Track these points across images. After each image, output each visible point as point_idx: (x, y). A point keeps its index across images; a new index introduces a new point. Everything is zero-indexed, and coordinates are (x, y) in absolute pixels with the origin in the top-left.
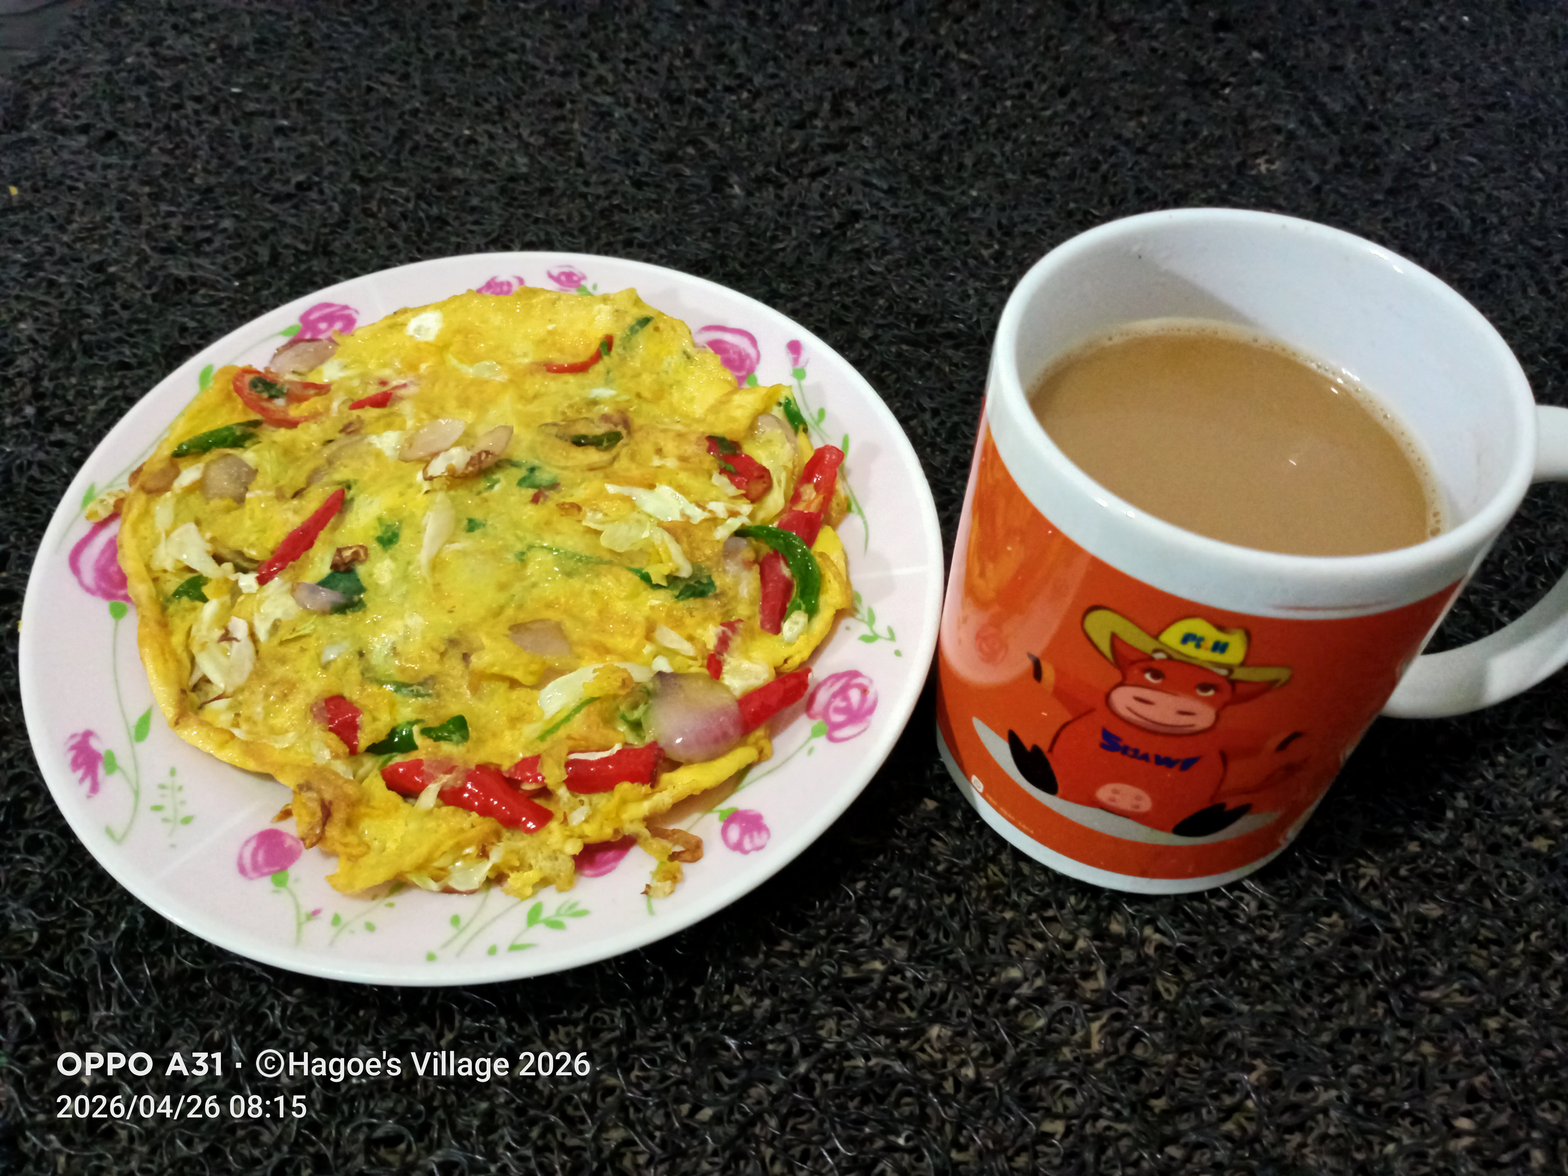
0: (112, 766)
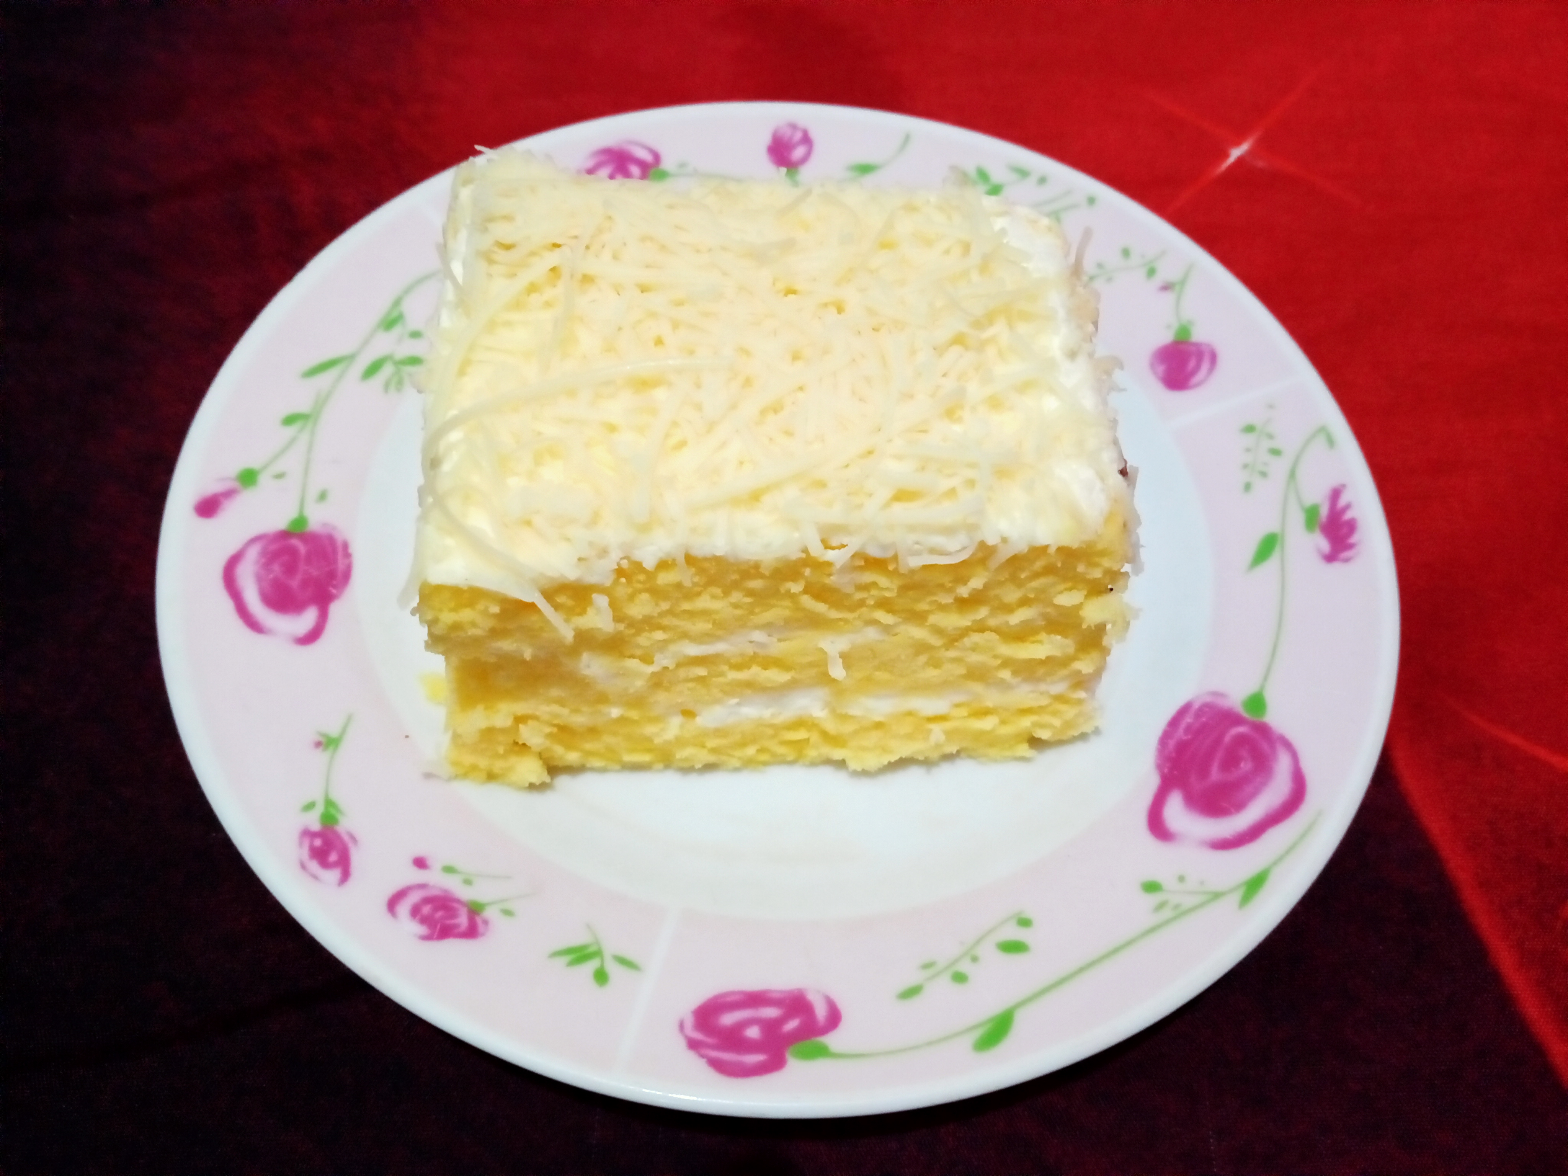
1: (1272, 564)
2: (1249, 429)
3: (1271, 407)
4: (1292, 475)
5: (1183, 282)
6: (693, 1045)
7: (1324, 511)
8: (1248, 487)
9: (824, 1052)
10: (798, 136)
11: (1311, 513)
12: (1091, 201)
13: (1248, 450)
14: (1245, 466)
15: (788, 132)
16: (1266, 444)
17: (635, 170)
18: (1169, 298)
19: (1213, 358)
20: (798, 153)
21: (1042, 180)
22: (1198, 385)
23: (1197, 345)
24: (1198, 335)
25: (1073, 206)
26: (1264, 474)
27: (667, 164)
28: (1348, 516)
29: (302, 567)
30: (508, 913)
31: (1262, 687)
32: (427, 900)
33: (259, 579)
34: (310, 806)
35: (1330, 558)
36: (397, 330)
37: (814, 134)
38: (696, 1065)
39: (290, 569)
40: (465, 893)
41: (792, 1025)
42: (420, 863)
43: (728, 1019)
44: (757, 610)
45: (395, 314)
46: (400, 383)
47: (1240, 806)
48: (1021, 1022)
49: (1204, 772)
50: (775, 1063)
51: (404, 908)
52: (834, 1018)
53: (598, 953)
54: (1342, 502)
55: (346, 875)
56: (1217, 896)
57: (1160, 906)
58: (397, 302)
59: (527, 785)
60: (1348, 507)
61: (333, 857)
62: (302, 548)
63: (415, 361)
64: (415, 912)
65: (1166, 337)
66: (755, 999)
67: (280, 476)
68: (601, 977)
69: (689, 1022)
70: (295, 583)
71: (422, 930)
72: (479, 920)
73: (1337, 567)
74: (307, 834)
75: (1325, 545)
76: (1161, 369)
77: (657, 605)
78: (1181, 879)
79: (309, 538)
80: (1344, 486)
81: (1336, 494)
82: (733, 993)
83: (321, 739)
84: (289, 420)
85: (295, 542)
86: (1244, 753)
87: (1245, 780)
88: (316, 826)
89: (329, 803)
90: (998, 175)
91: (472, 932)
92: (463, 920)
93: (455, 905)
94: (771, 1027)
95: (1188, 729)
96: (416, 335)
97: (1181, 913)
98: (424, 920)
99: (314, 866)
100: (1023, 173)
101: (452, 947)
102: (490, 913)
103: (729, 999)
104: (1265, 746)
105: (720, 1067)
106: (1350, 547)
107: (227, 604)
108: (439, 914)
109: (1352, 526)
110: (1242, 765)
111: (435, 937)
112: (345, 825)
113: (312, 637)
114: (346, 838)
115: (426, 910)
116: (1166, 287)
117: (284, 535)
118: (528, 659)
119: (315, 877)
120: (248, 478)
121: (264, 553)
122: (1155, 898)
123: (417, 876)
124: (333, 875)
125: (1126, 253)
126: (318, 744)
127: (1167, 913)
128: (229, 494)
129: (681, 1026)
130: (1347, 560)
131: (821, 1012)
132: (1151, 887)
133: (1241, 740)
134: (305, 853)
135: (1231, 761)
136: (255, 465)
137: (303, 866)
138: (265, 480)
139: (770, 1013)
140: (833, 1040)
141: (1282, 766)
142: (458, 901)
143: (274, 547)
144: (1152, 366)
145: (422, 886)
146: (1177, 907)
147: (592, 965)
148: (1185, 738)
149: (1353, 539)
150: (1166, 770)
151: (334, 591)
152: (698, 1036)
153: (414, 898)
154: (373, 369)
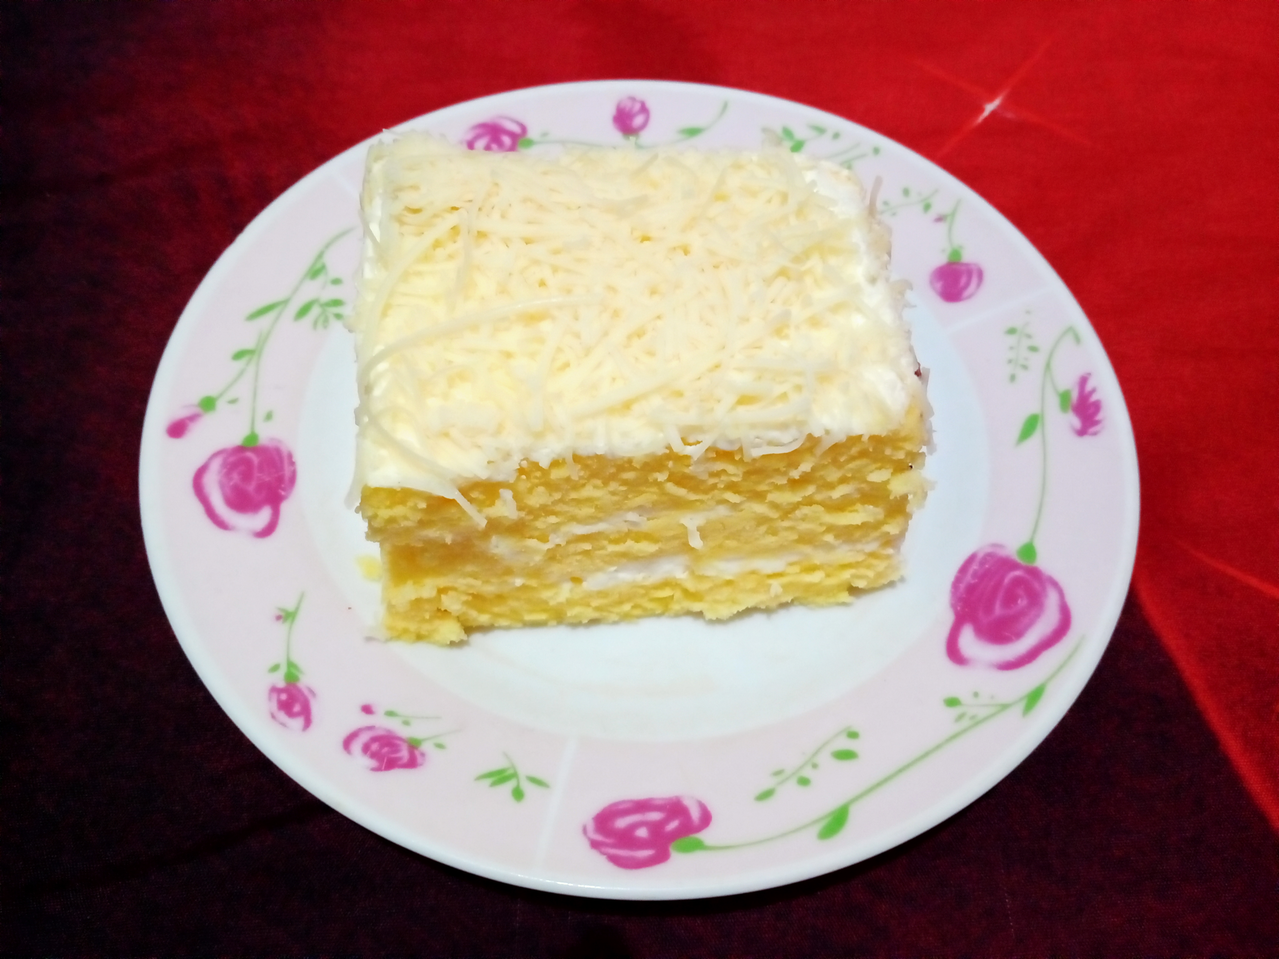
1: (1035, 439)
2: (1012, 331)
3: (1028, 312)
4: (1048, 366)
5: (953, 214)
6: (595, 845)
7: (1075, 395)
8: (1013, 378)
9: (700, 846)
10: (637, 107)
11: (1064, 397)
12: (876, 151)
13: (1011, 348)
14: (1010, 361)
15: (628, 105)
16: (1026, 343)
17: (507, 140)
18: (942, 227)
19: (980, 274)
20: (638, 120)
21: (836, 136)
22: (969, 297)
23: (967, 265)
24: (968, 257)
25: (863, 156)
26: (1025, 367)
27: (533, 134)
28: (1094, 398)
29: (256, 474)
30: (440, 746)
31: (1032, 539)
32: (374, 739)
33: (222, 486)
34: (275, 668)
35: (1082, 433)
36: (321, 279)
37: (650, 105)
38: (598, 860)
39: (247, 476)
40: (404, 732)
41: (673, 825)
42: (367, 710)
43: (622, 823)
44: (630, 496)
45: (318, 266)
46: (326, 321)
47: (1019, 635)
48: (855, 814)
49: (989, 609)
50: (661, 857)
51: (357, 746)
52: (706, 818)
53: (515, 775)
54: (1089, 387)
55: (308, 723)
56: (1005, 707)
57: (960, 717)
58: (320, 255)
59: (449, 643)
60: (1093, 391)
61: (297, 708)
62: (255, 459)
63: (337, 303)
64: (366, 749)
65: (941, 260)
66: (642, 806)
67: (233, 401)
68: (518, 794)
69: (591, 826)
70: (251, 488)
71: (373, 763)
72: (417, 753)
73: (1087, 440)
74: (274, 690)
75: (1076, 422)
76: (939, 285)
77: (550, 495)
78: (976, 695)
79: (261, 451)
80: (1089, 374)
81: (1083, 381)
82: (624, 802)
83: (283, 614)
84: (238, 356)
85: (249, 454)
86: (1020, 592)
87: (1022, 613)
88: (281, 684)
89: (291, 665)
90: (800, 133)
91: (412, 763)
92: (404, 754)
93: (398, 742)
94: (656, 828)
95: (975, 575)
96: (336, 282)
97: (977, 722)
98: (374, 756)
99: (282, 716)
100: (820, 130)
101: (397, 776)
102: (426, 747)
103: (621, 807)
104: (1036, 585)
105: (616, 861)
106: (1097, 423)
107: (198, 508)
108: (385, 750)
109: (1097, 406)
110: (1019, 601)
111: (383, 768)
112: (305, 681)
113: (268, 531)
114: (306, 692)
115: (375, 747)
116: (940, 219)
117: (240, 449)
118: (449, 543)
119: (283, 725)
120: (208, 404)
121: (225, 464)
122: (957, 711)
123: (365, 720)
124: (298, 723)
125: (906, 192)
126: (279, 618)
127: (965, 723)
128: (193, 418)
129: (585, 831)
130: (1095, 434)
131: (695, 814)
132: (952, 702)
133: (1017, 582)
134: (274, 705)
135: (1010, 599)
136: (213, 393)
137: (273, 716)
138: (221, 405)
139: (655, 816)
140: (706, 836)
141: (1052, 601)
142: (400, 739)
143: (232, 459)
144: (932, 283)
145: (370, 728)
146: (973, 717)
147: (510, 785)
148: (973, 582)
149: (1099, 417)
150: (959, 608)
151: (283, 493)
152: (599, 837)
153: (364, 738)
154: (303, 311)
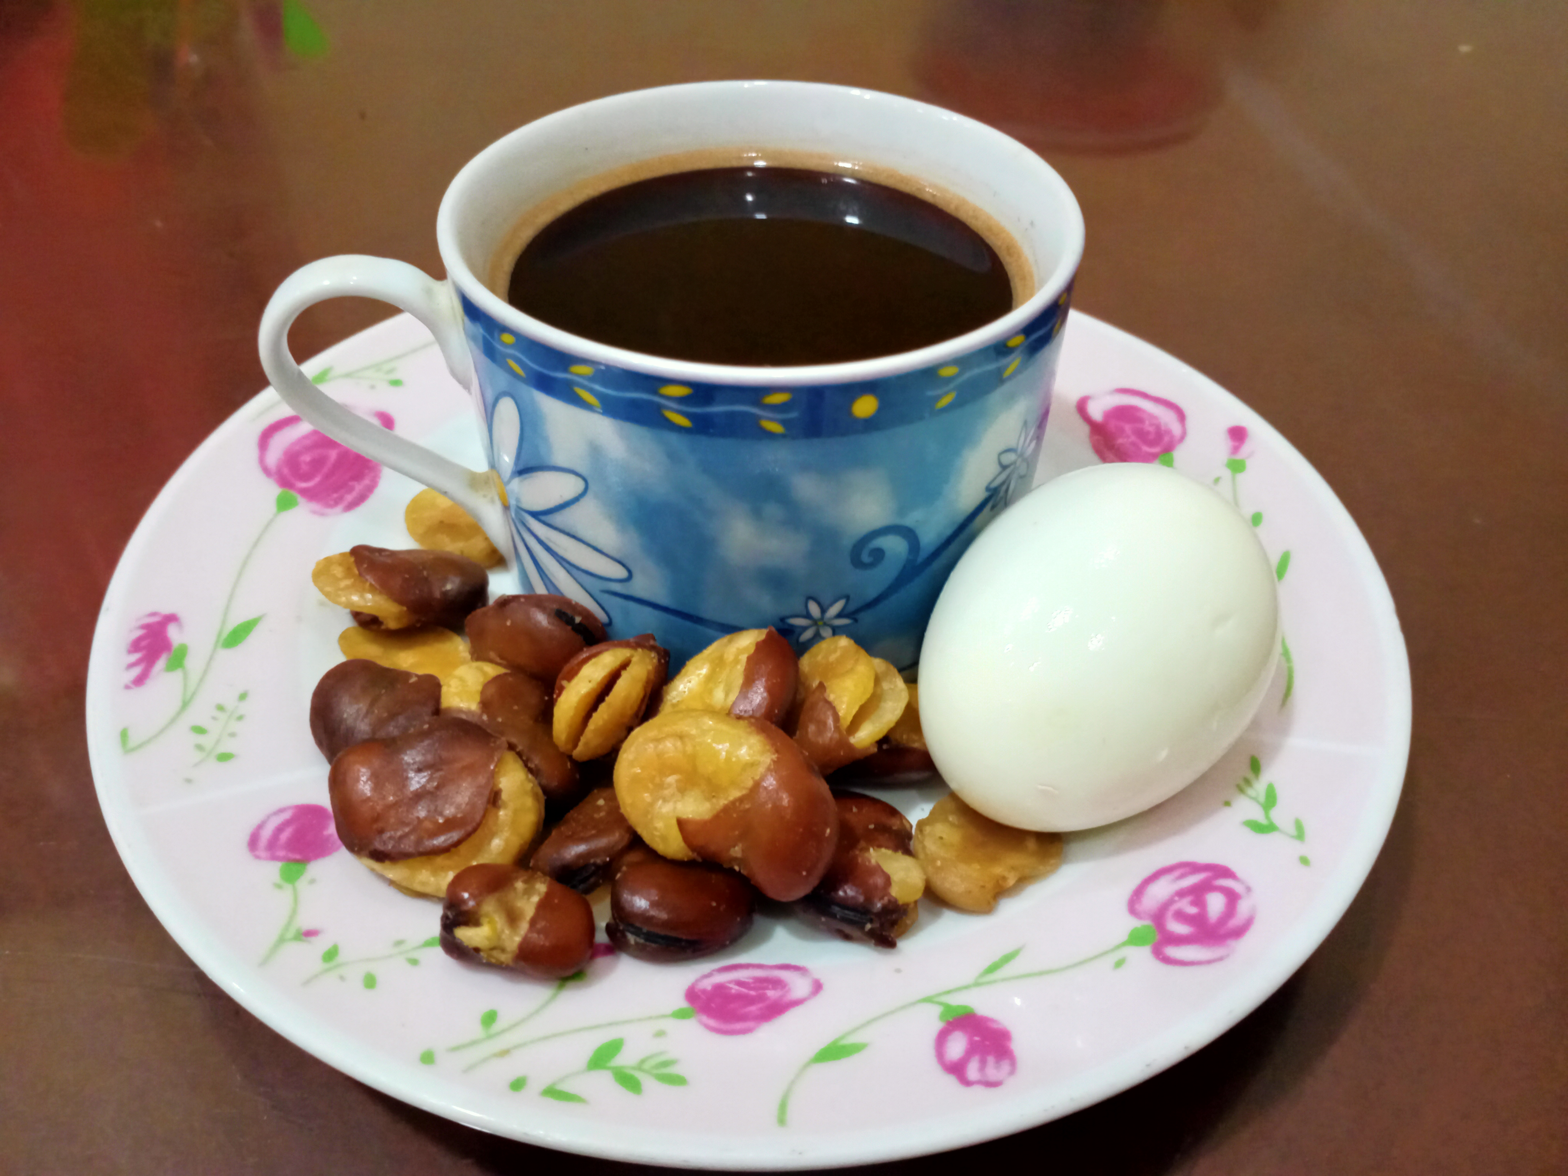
0: (178, 662)
